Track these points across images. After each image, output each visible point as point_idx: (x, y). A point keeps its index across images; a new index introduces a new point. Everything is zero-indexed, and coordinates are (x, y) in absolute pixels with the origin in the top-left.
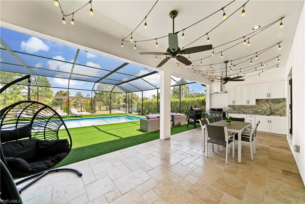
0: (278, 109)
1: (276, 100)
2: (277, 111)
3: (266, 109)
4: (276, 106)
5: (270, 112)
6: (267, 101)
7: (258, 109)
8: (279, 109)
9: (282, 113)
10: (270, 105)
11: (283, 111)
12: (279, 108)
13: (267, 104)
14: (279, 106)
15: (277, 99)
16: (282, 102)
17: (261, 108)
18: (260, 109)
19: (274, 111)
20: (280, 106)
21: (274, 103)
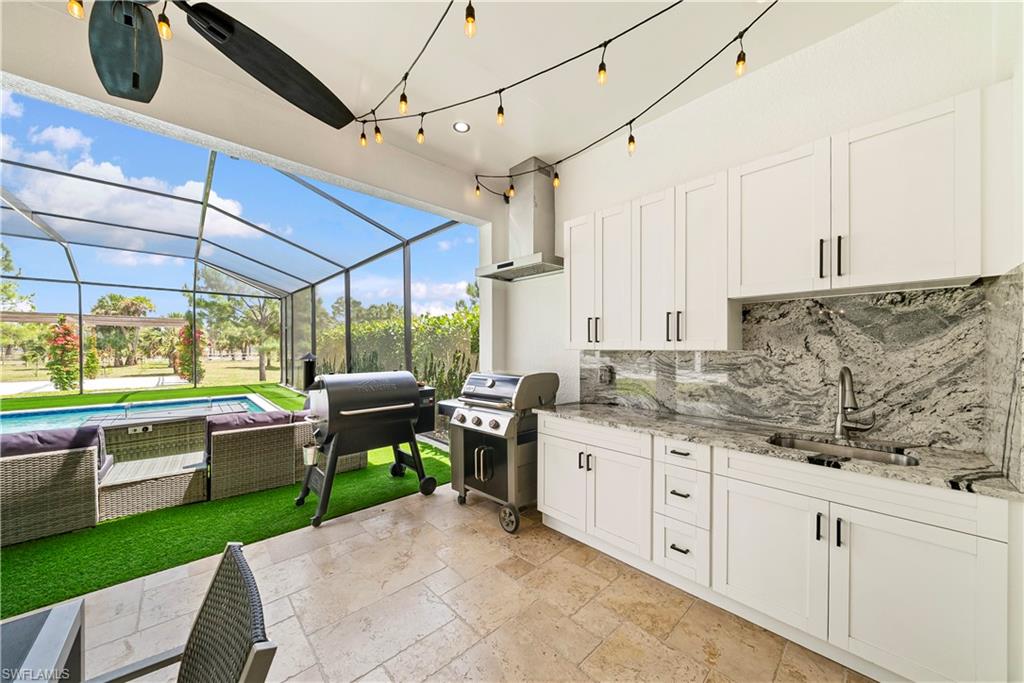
0: (917, 387)
1: (900, 309)
2: (912, 406)
3: (816, 383)
4: (902, 358)
5: (845, 419)
6: (822, 311)
7: (757, 382)
8: (924, 394)
9: (954, 433)
10: (845, 351)
11: (964, 409)
12: (933, 379)
13: (823, 344)
14: (924, 360)
15: (912, 299)
16: (954, 319)
17: (774, 373)
18: (772, 381)
19: (880, 408)
20: (938, 362)
21: (878, 334)
